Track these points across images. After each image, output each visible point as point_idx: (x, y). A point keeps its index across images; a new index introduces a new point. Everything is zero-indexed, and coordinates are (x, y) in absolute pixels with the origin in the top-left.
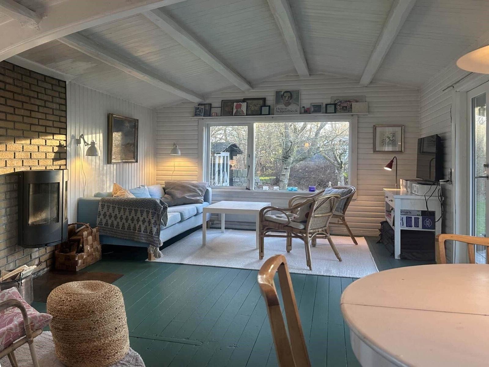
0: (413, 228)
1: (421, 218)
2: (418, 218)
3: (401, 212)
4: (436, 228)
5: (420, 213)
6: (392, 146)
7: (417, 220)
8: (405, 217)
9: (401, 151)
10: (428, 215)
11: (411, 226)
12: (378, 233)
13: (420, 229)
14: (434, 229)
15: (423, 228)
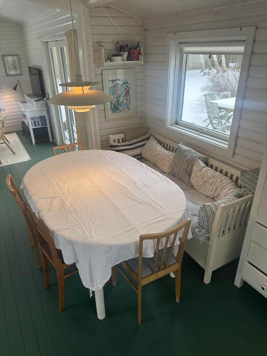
0: (38, 127)
1: (40, 120)
2: (39, 121)
3: (30, 118)
4: (47, 124)
5: (39, 118)
6: (15, 71)
7: (38, 121)
8: (33, 121)
9: (21, 74)
10: (42, 118)
11: (36, 126)
12: (21, 129)
13: (40, 126)
14: (46, 125)
15: (42, 126)
